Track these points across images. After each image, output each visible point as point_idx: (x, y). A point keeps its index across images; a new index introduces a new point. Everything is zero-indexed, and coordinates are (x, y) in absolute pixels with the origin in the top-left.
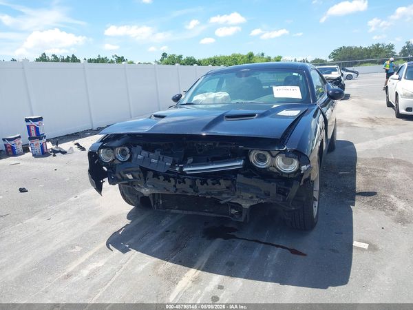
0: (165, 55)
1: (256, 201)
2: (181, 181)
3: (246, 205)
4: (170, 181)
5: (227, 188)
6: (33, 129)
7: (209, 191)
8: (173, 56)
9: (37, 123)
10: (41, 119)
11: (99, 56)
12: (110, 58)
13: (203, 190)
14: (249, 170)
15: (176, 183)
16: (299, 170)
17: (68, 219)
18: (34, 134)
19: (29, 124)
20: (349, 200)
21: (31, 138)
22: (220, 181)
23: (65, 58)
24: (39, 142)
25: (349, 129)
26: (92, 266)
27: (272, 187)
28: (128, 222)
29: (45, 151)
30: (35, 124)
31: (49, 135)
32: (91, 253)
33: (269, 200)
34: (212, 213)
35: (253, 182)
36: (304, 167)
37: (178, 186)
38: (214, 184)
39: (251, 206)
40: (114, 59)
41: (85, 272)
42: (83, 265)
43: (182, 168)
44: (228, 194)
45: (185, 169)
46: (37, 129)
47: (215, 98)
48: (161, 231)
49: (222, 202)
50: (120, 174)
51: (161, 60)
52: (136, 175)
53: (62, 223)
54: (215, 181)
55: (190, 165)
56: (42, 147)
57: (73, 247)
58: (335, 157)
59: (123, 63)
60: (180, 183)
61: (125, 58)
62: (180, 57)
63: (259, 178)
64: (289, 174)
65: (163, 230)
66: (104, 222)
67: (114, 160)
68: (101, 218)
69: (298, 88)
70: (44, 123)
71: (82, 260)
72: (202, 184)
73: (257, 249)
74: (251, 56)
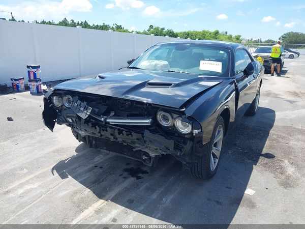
0: (151, 27)
1: (160, 153)
3: (152, 155)
4: (95, 128)
5: (137, 139)
6: (32, 74)
7: (124, 140)
8: (158, 28)
9: (35, 70)
10: (38, 67)
11: (104, 23)
12: (111, 26)
13: (120, 138)
14: (156, 127)
15: (100, 130)
16: (192, 133)
17: (30, 146)
18: (32, 78)
19: (29, 70)
20: (249, 159)
21: (30, 81)
22: (132, 134)
23: (80, 22)
24: (36, 84)
25: (274, 99)
26: (27, 187)
27: (171, 144)
28: (75, 154)
29: (40, 91)
30: (34, 70)
31: (44, 79)
32: (32, 176)
33: (168, 152)
34: (129, 156)
36: (196, 131)
37: (102, 133)
38: (127, 135)
39: (156, 156)
40: (114, 27)
41: (21, 191)
42: (21, 186)
43: (106, 119)
44: (140, 144)
45: (108, 120)
46: (35, 74)
47: (155, 65)
48: (91, 166)
49: (134, 150)
50: (64, 117)
51: (148, 30)
52: (74, 119)
53: (24, 149)
54: (128, 133)
55: (111, 118)
56: (37, 87)
57: (22, 169)
58: (252, 122)
59: (110, 30)
60: (103, 130)
61: (122, 27)
62: (163, 29)
63: (161, 135)
64: (185, 135)
65: (93, 165)
66: (54, 152)
67: (62, 106)
69: (220, 64)
70: (40, 70)
71: (23, 180)
72: (119, 134)
73: (158, 191)
74: (217, 33)
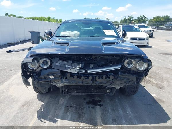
1: (124, 85)
2: (86, 77)
3: (118, 88)
4: (80, 78)
16: (147, 69)
35: (127, 76)
36: (150, 67)
37: (84, 81)
38: (106, 78)
39: (120, 88)
43: (87, 70)
47: (75, 34)
49: (107, 87)
50: (44, 76)
52: (57, 76)
60: (86, 79)
63: (129, 73)
64: (141, 70)
67: (38, 67)
68: (19, 104)
73: (119, 109)
74: (49, 18)
